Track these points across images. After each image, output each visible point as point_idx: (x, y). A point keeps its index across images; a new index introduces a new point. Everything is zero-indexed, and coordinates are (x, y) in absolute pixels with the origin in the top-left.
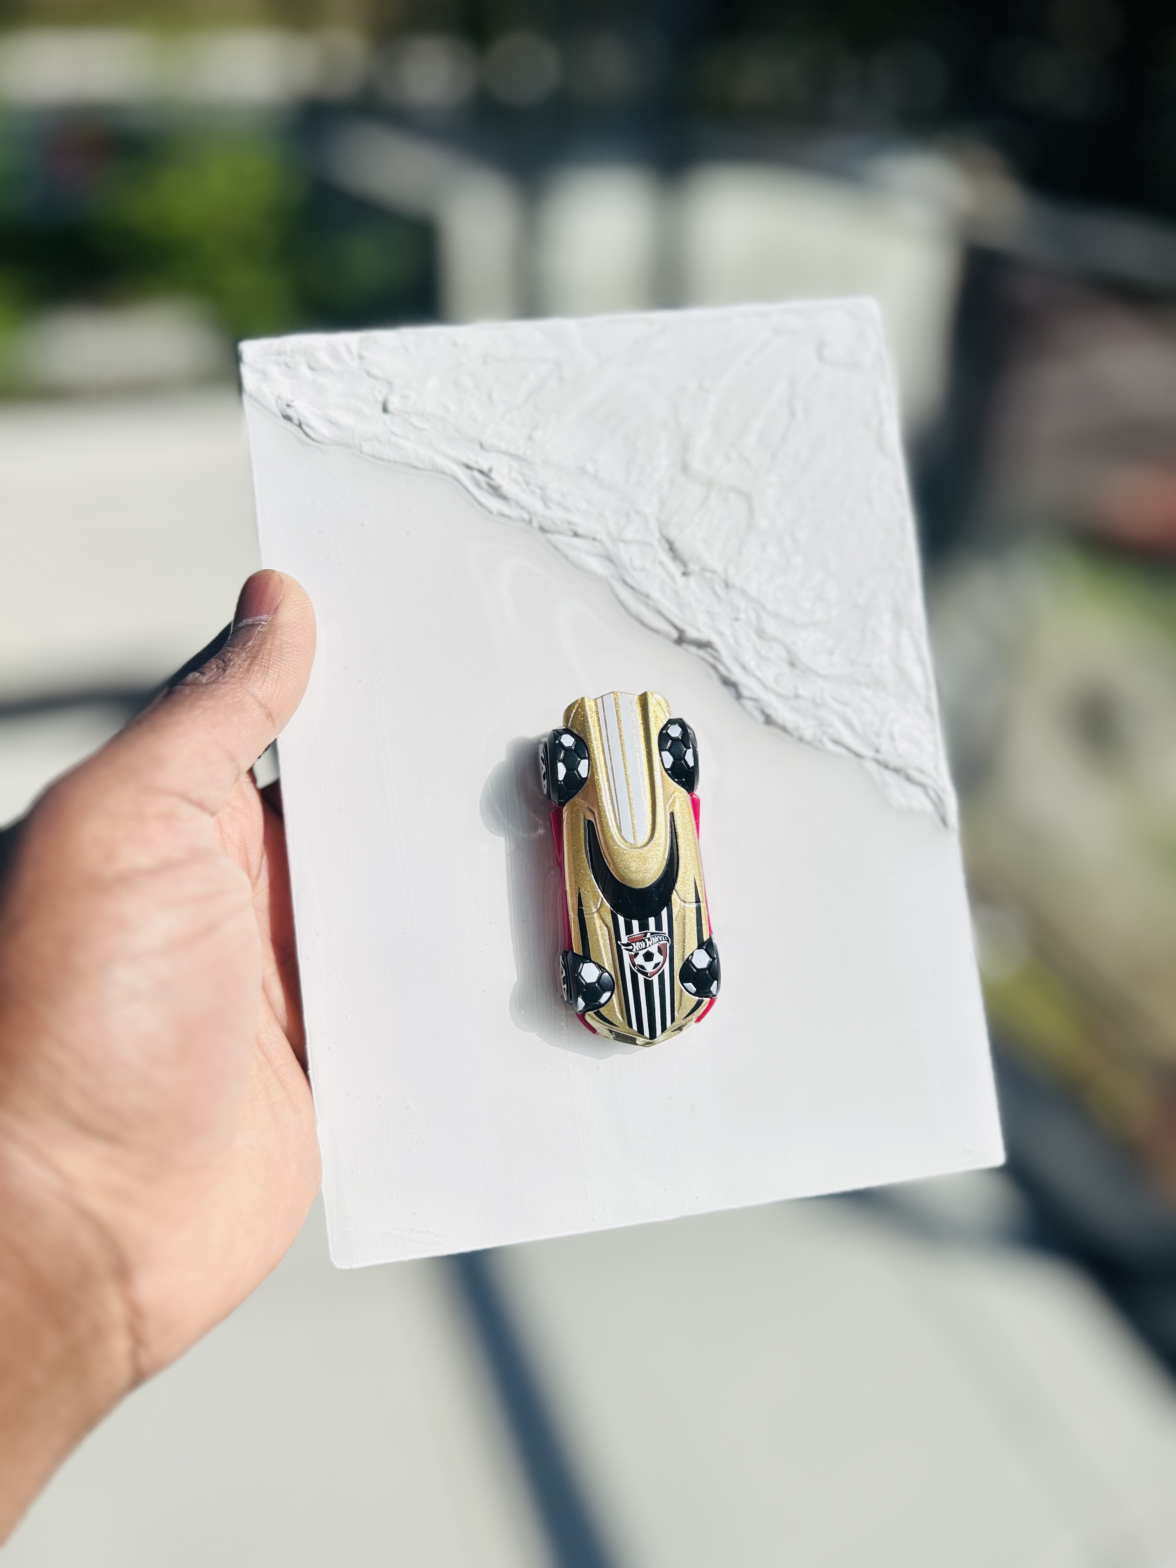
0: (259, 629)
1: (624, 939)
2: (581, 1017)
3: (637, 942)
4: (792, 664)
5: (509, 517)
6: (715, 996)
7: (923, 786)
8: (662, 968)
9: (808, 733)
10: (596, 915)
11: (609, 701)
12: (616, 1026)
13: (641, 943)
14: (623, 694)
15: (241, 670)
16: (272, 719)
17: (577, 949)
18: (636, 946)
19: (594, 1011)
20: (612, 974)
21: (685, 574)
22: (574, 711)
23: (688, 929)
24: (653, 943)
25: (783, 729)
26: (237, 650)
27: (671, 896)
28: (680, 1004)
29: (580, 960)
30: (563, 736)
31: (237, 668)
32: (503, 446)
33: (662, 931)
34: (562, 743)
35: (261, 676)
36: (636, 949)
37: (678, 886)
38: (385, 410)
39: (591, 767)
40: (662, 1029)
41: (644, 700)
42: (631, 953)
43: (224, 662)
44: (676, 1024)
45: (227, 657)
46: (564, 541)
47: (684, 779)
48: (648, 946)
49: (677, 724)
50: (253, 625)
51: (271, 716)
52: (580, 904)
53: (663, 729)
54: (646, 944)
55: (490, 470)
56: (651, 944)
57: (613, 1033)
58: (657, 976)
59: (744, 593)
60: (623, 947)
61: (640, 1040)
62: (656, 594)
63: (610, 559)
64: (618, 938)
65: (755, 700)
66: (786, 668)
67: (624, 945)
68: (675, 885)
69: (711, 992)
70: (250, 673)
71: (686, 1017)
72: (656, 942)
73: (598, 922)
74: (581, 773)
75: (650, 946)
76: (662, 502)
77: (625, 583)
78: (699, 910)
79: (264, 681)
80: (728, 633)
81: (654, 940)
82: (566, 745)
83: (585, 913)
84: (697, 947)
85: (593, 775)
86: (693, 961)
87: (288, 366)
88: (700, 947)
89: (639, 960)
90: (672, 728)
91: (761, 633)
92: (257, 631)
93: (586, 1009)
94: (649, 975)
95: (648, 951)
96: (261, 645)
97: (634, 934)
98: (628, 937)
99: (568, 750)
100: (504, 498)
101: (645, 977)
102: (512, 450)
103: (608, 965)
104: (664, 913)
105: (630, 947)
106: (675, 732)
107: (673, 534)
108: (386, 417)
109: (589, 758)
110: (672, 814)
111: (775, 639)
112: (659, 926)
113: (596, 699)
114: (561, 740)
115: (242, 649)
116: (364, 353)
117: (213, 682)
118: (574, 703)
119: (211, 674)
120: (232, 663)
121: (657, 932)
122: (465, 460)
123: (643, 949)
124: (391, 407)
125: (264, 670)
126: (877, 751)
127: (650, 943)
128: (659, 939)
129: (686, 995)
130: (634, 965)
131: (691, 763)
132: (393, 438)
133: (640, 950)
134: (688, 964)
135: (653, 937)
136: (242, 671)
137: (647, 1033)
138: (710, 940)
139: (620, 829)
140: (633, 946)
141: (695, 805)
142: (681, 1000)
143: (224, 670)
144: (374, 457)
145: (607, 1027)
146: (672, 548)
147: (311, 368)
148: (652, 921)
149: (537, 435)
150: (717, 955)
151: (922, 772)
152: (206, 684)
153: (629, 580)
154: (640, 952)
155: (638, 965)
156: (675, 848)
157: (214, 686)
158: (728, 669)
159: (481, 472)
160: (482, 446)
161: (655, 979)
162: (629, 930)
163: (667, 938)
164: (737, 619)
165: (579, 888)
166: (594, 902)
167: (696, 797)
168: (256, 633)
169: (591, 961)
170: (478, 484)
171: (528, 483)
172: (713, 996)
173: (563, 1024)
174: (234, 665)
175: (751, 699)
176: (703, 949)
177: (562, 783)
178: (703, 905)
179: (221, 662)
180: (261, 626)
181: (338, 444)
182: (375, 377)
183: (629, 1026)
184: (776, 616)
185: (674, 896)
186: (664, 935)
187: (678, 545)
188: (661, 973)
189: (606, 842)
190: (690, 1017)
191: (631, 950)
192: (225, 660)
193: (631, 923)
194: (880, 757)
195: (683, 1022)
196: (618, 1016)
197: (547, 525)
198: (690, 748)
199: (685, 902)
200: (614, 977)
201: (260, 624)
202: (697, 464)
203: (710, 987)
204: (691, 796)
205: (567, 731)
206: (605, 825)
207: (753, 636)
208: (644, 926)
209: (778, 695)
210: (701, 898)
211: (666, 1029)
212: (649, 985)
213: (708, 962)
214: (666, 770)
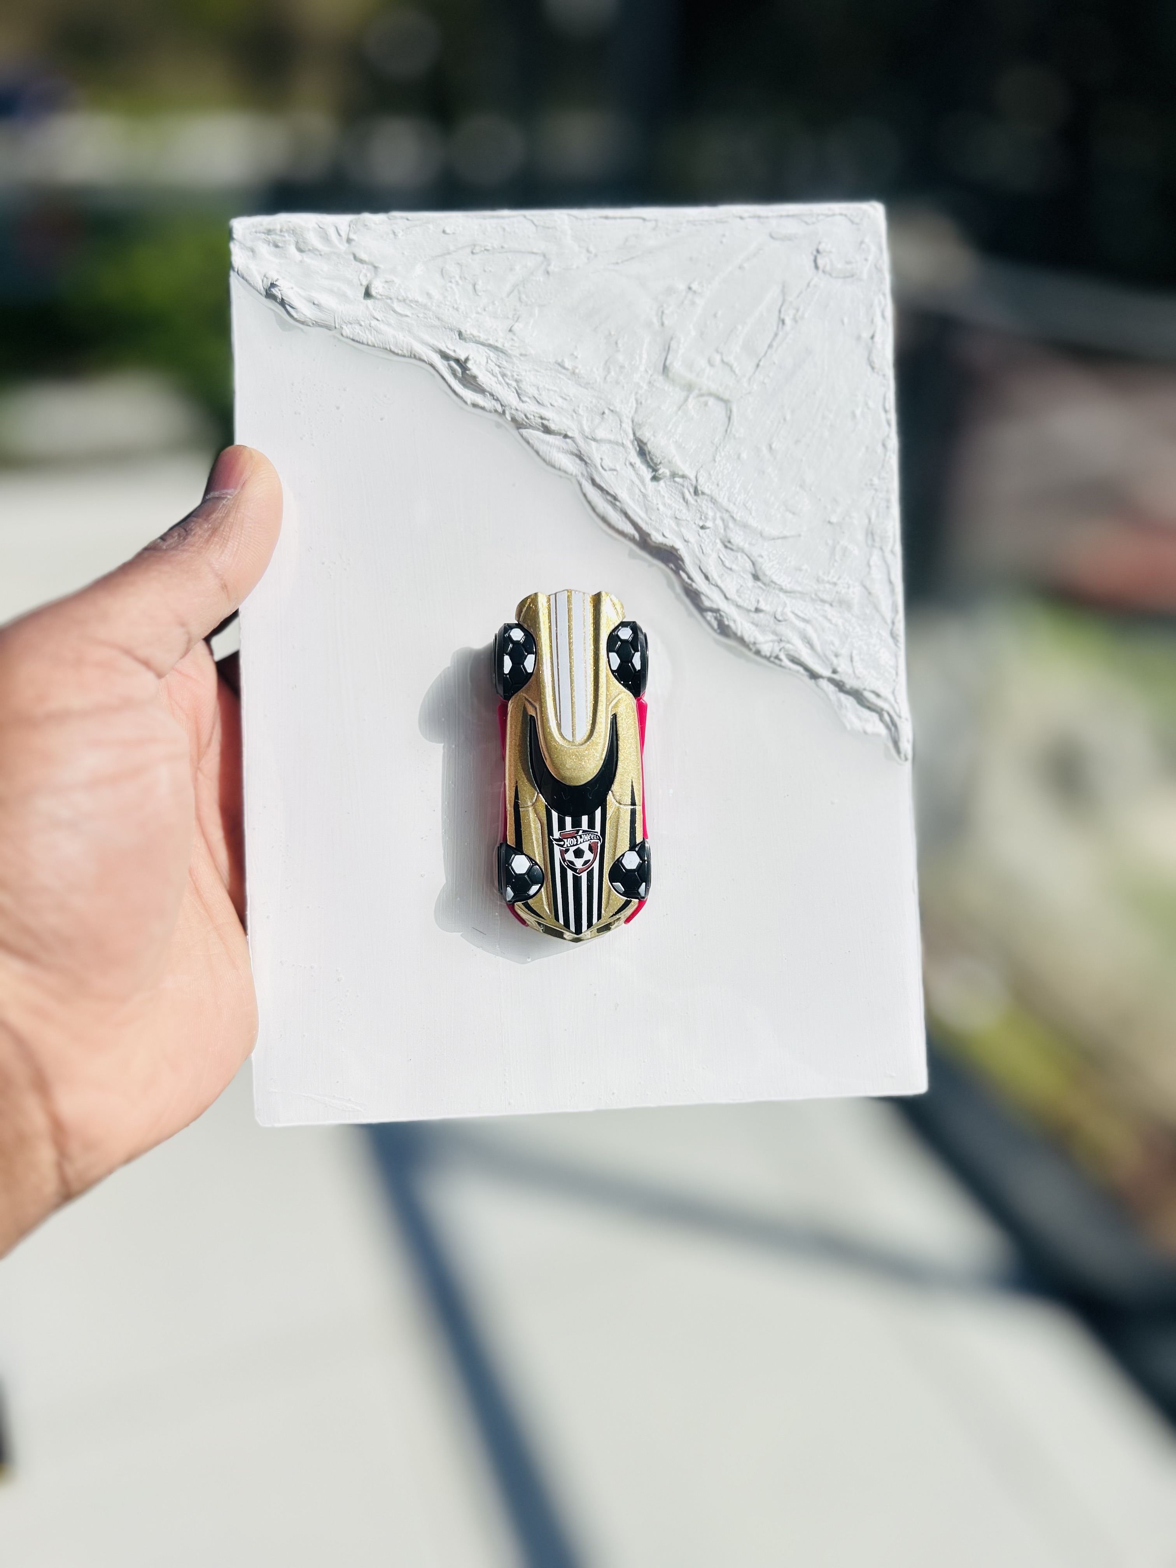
0: (224, 502)
1: (557, 834)
2: (511, 906)
3: (569, 838)
4: (756, 577)
5: (483, 408)
6: (644, 898)
7: (879, 712)
8: (591, 866)
9: (766, 649)
10: (530, 809)
11: (562, 599)
12: (543, 918)
13: (572, 839)
14: (576, 592)
15: (201, 539)
16: (228, 591)
17: (511, 841)
18: (568, 842)
19: (523, 902)
20: (542, 867)
21: (655, 478)
22: (526, 606)
23: (620, 830)
24: (585, 841)
25: (741, 640)
26: (200, 520)
27: (606, 797)
28: (608, 903)
29: (512, 852)
30: (514, 630)
31: (197, 538)
32: (483, 337)
33: (595, 829)
34: (511, 636)
35: (220, 548)
36: (567, 845)
37: (615, 787)
38: (368, 294)
39: (538, 662)
40: (588, 925)
41: (597, 600)
42: (561, 848)
43: (185, 530)
44: (603, 922)
45: (190, 527)
46: (535, 435)
47: (630, 683)
48: (579, 843)
49: (629, 627)
50: (219, 498)
51: (226, 588)
52: (517, 797)
53: (614, 630)
54: (577, 841)
55: (467, 360)
56: (582, 842)
57: (542, 926)
58: (586, 873)
59: (713, 501)
60: (554, 842)
61: (567, 935)
62: (623, 495)
63: (580, 457)
64: (550, 832)
65: (716, 611)
66: (750, 582)
67: (556, 840)
68: (611, 786)
69: (639, 894)
70: (210, 543)
71: (612, 916)
72: (587, 840)
73: (532, 815)
74: (527, 668)
75: (581, 843)
76: (639, 403)
77: (594, 483)
78: (633, 813)
79: (222, 552)
80: (692, 539)
81: (585, 837)
82: (515, 639)
83: (520, 806)
84: (628, 849)
85: (538, 670)
86: (623, 861)
87: (277, 246)
88: (632, 848)
89: (570, 856)
90: (622, 631)
91: (727, 544)
92: (222, 504)
93: (516, 898)
94: (578, 871)
95: (579, 848)
96: (223, 518)
97: (566, 830)
98: (561, 833)
99: (516, 643)
100: (480, 390)
101: (574, 873)
102: (491, 342)
103: (538, 859)
104: (598, 813)
105: (562, 843)
106: (625, 634)
107: (646, 435)
108: (369, 302)
109: (536, 653)
110: (615, 716)
111: (742, 550)
112: (591, 825)
113: (550, 596)
114: (511, 634)
115: (205, 520)
116: (352, 236)
117: (173, 549)
118: (527, 598)
119: (172, 541)
120: (193, 533)
121: (590, 830)
122: (444, 349)
123: (574, 845)
124: (373, 292)
125: (223, 542)
126: (835, 672)
127: (582, 840)
128: (590, 837)
129: (614, 896)
130: (564, 860)
131: (638, 667)
132: (374, 323)
133: (571, 846)
134: (618, 865)
135: (585, 835)
136: (202, 541)
137: (573, 928)
138: (643, 843)
139: (559, 726)
140: (564, 841)
141: (642, 710)
142: (609, 898)
143: (185, 539)
144: (353, 340)
145: (535, 919)
146: (643, 452)
147: (300, 250)
148: (585, 819)
149: (517, 327)
150: (649, 857)
151: (878, 695)
152: (166, 550)
153: (598, 480)
154: (570, 848)
155: (568, 860)
156: (615, 750)
157: (174, 552)
158: (689, 577)
159: (457, 361)
160: (460, 334)
161: (584, 876)
162: (562, 826)
163: (599, 837)
164: (702, 527)
165: (517, 782)
166: (530, 796)
167: (643, 702)
168: (221, 506)
169: (522, 854)
170: (454, 373)
171: (504, 375)
172: (641, 898)
173: (497, 914)
174: (194, 534)
175: (712, 610)
176: (635, 851)
177: (508, 676)
178: (639, 808)
179: (183, 530)
180: (226, 500)
181: (317, 324)
182: (361, 261)
183: (555, 919)
184: (745, 526)
185: (610, 797)
186: (596, 834)
187: (649, 447)
188: (590, 870)
189: (545, 738)
190: (617, 916)
191: (562, 846)
192: (187, 530)
193: (565, 818)
194: (835, 677)
195: (612, 920)
196: (546, 909)
197: (520, 417)
198: (638, 651)
199: (621, 804)
200: (543, 870)
201: (226, 498)
202: (677, 365)
203: (638, 888)
204: (638, 700)
205: (518, 626)
206: (545, 720)
207: (720, 546)
208: (576, 824)
209: (738, 606)
210: (637, 802)
211: (592, 925)
212: (577, 881)
213: (638, 864)
214: (613, 672)
